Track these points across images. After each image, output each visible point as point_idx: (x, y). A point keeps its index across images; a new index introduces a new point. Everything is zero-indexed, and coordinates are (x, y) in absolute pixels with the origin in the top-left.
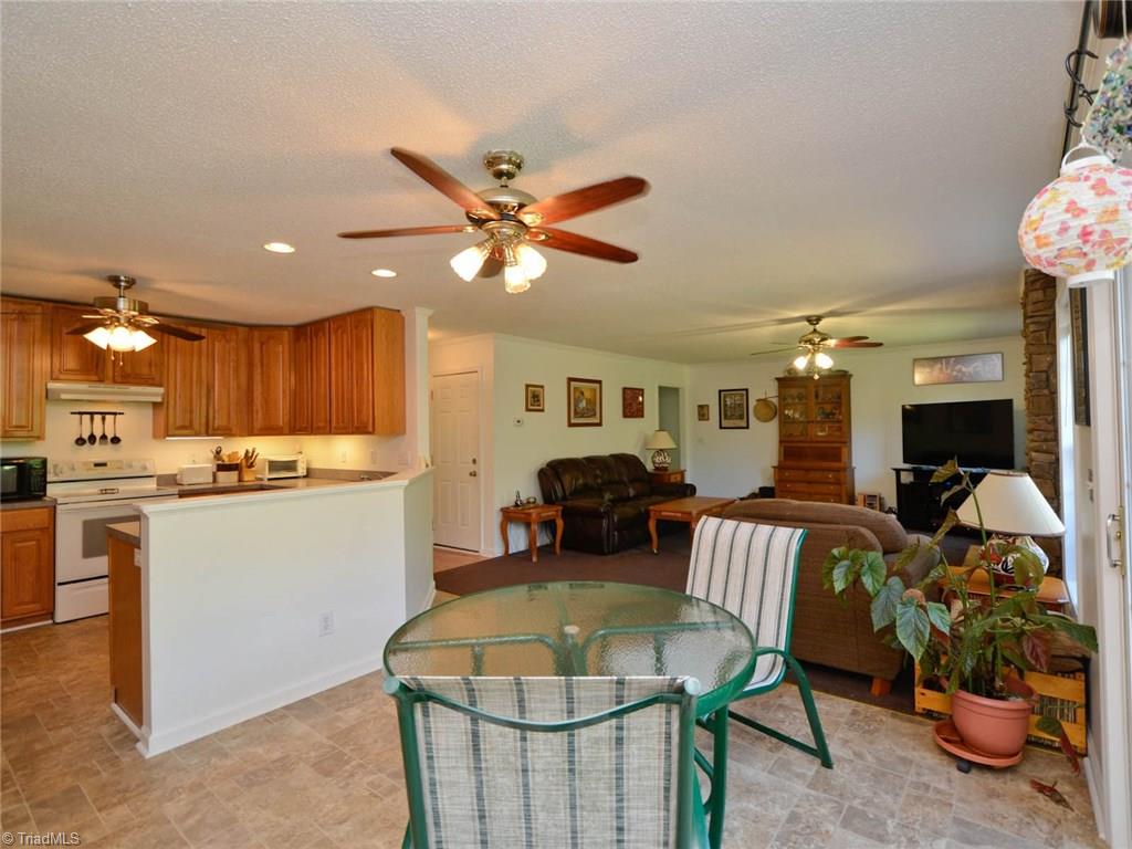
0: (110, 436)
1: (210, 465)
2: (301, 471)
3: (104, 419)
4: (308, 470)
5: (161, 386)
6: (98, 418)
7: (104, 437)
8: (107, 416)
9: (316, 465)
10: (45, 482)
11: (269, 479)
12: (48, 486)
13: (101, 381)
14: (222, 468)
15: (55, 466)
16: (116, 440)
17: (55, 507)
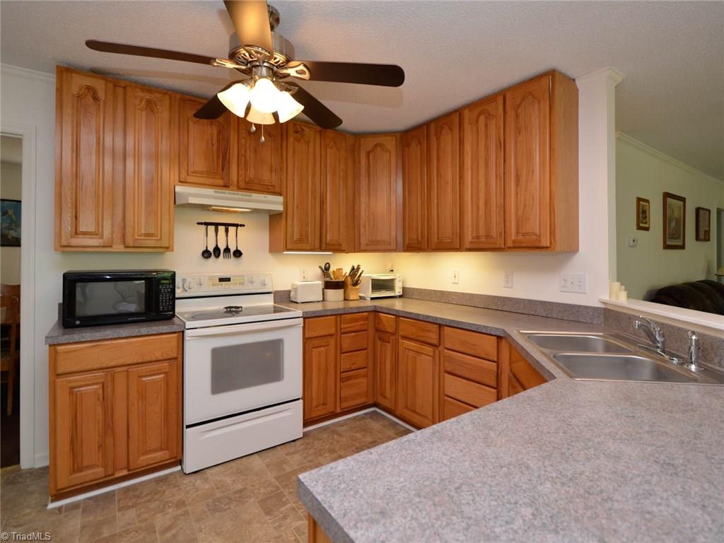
0: (233, 249)
1: (320, 282)
2: (398, 291)
3: (227, 231)
4: (404, 289)
5: (280, 194)
6: (221, 229)
7: (227, 250)
8: (230, 228)
9: (412, 284)
10: (174, 299)
11: (372, 299)
12: (177, 302)
13: (226, 186)
14: (329, 285)
15: (184, 280)
16: (238, 254)
17: (183, 332)
